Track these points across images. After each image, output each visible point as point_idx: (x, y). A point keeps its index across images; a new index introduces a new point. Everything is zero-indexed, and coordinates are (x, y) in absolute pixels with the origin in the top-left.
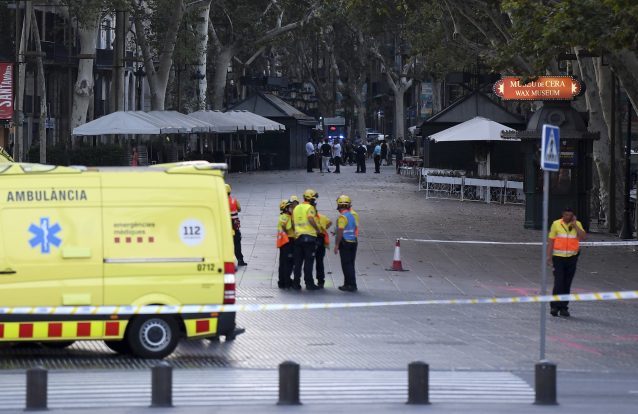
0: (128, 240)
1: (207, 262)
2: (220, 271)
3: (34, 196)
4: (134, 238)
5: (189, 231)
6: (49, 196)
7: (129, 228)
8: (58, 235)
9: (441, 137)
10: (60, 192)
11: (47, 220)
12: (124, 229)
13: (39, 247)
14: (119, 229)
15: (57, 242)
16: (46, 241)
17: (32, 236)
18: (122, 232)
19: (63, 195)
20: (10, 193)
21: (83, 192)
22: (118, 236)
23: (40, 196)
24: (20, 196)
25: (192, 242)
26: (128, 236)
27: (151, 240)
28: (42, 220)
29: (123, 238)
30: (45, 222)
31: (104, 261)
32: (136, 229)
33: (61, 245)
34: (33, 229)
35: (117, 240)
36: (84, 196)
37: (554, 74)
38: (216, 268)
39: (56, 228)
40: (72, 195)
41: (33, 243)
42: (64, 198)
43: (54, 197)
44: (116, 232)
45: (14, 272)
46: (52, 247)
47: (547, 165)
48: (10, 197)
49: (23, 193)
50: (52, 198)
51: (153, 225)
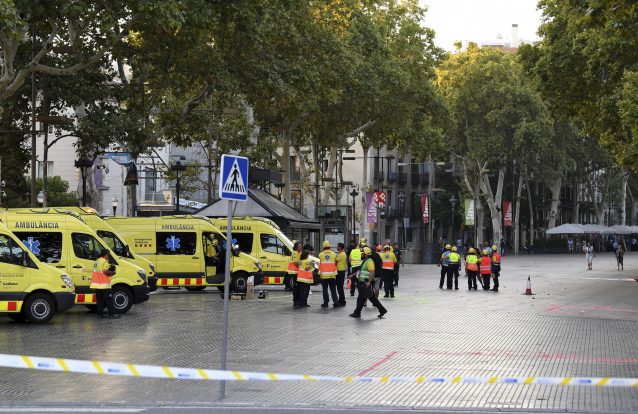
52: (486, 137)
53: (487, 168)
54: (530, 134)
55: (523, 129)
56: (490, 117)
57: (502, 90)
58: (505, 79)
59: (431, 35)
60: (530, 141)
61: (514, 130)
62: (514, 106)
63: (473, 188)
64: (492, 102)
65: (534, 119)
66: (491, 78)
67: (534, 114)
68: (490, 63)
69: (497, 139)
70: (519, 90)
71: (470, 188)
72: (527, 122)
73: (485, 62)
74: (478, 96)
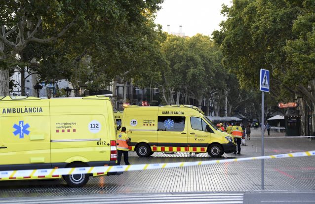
0: (63, 131)
1: (102, 141)
2: (108, 145)
3: (16, 110)
4: (66, 130)
5: (93, 126)
6: (23, 111)
7: (64, 125)
8: (28, 129)
9: (269, 119)
10: (29, 109)
11: (22, 122)
12: (61, 126)
13: (18, 135)
14: (58, 126)
15: (27, 133)
16: (22, 132)
17: (15, 130)
18: (59, 127)
19: (30, 110)
20: (4, 109)
21: (41, 108)
22: (58, 129)
23: (19, 111)
24: (9, 111)
25: (95, 131)
26: (63, 129)
27: (74, 131)
28: (20, 122)
29: (60, 130)
30: (21, 123)
31: (51, 141)
32: (66, 126)
33: (30, 134)
34: (15, 126)
35: (57, 131)
36: (41, 110)
37: (291, 102)
38: (106, 143)
39: (27, 126)
40: (35, 110)
41: (15, 133)
42: (31, 112)
43: (26, 111)
44: (57, 127)
45: (6, 147)
46: (25, 135)
47: (262, 89)
48: (4, 111)
49: (11, 109)
50: (25, 111)
51: (75, 123)
52: (174, 76)
53: (174, 91)
54: (195, 75)
55: (191, 72)
56: (176, 66)
57: (181, 54)
58: (182, 49)
59: (160, 27)
60: (195, 78)
61: (187, 73)
62: (187, 61)
63: (168, 100)
64: (177, 60)
65: (196, 68)
66: (175, 49)
67: (196, 65)
68: (175, 41)
69: (179, 77)
70: (189, 54)
71: (166, 100)
72: (193, 69)
73: (173, 41)
74: (170, 57)
